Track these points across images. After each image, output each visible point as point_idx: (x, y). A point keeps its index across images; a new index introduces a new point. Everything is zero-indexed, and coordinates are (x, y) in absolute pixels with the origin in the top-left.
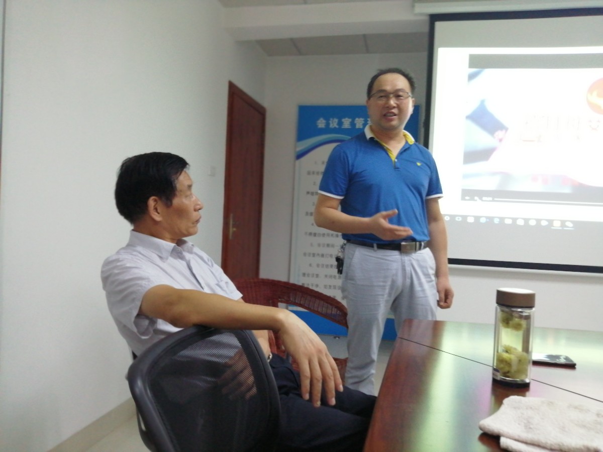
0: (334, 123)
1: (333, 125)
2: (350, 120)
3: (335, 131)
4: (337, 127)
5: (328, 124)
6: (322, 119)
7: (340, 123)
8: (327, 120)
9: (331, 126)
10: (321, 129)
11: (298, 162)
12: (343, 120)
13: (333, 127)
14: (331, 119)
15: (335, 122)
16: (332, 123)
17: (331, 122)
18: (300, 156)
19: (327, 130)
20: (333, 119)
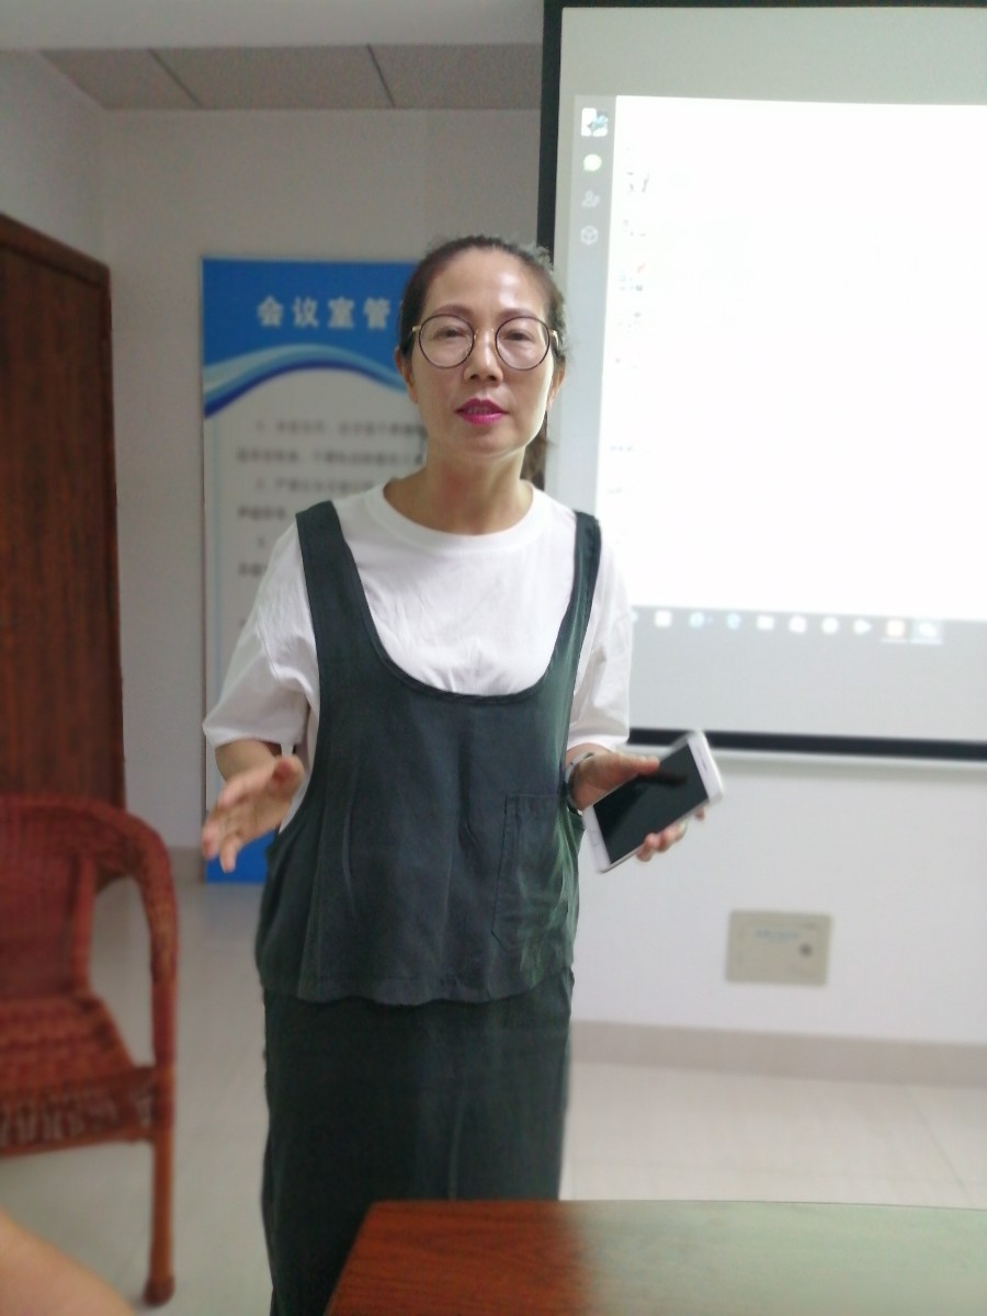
0: (306, 314)
1: (304, 318)
2: (350, 304)
3: (307, 335)
4: (315, 323)
5: (288, 316)
6: (270, 300)
7: (324, 313)
8: (286, 301)
9: (299, 320)
10: (271, 329)
11: (209, 423)
12: (332, 304)
13: (304, 324)
14: (298, 301)
15: (309, 309)
16: (302, 310)
17: (296, 309)
18: (214, 406)
19: (288, 332)
20: (303, 299)
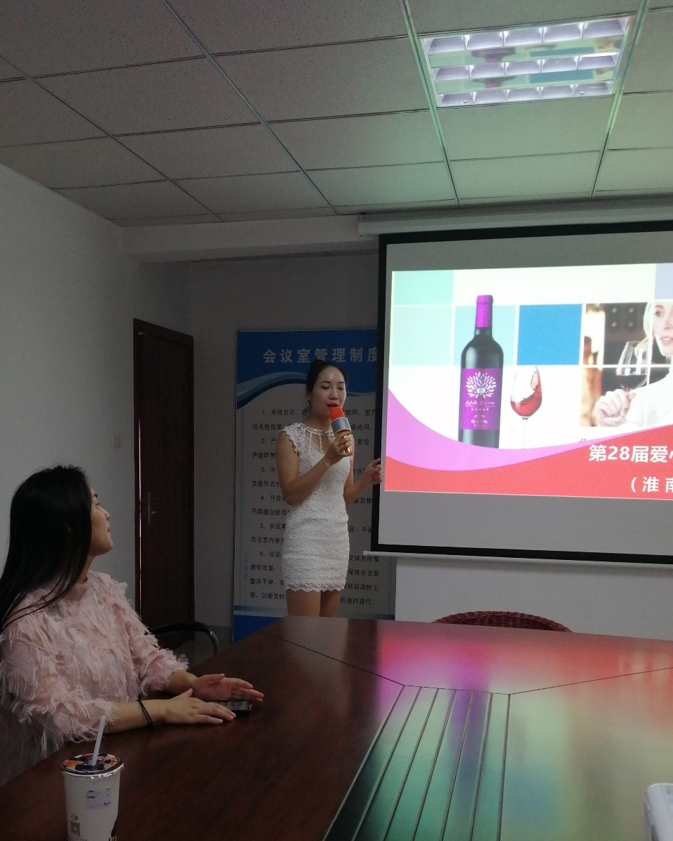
1: (286, 359)
2: (309, 351)
3: (287, 367)
4: (291, 361)
5: (278, 358)
6: (270, 351)
7: (295, 356)
8: (277, 351)
9: (283, 360)
10: (270, 365)
11: (239, 411)
12: (299, 352)
13: (285, 362)
14: (283, 351)
15: (288, 355)
16: (285, 356)
17: (282, 354)
18: (241, 403)
19: (278, 366)
20: (285, 351)
